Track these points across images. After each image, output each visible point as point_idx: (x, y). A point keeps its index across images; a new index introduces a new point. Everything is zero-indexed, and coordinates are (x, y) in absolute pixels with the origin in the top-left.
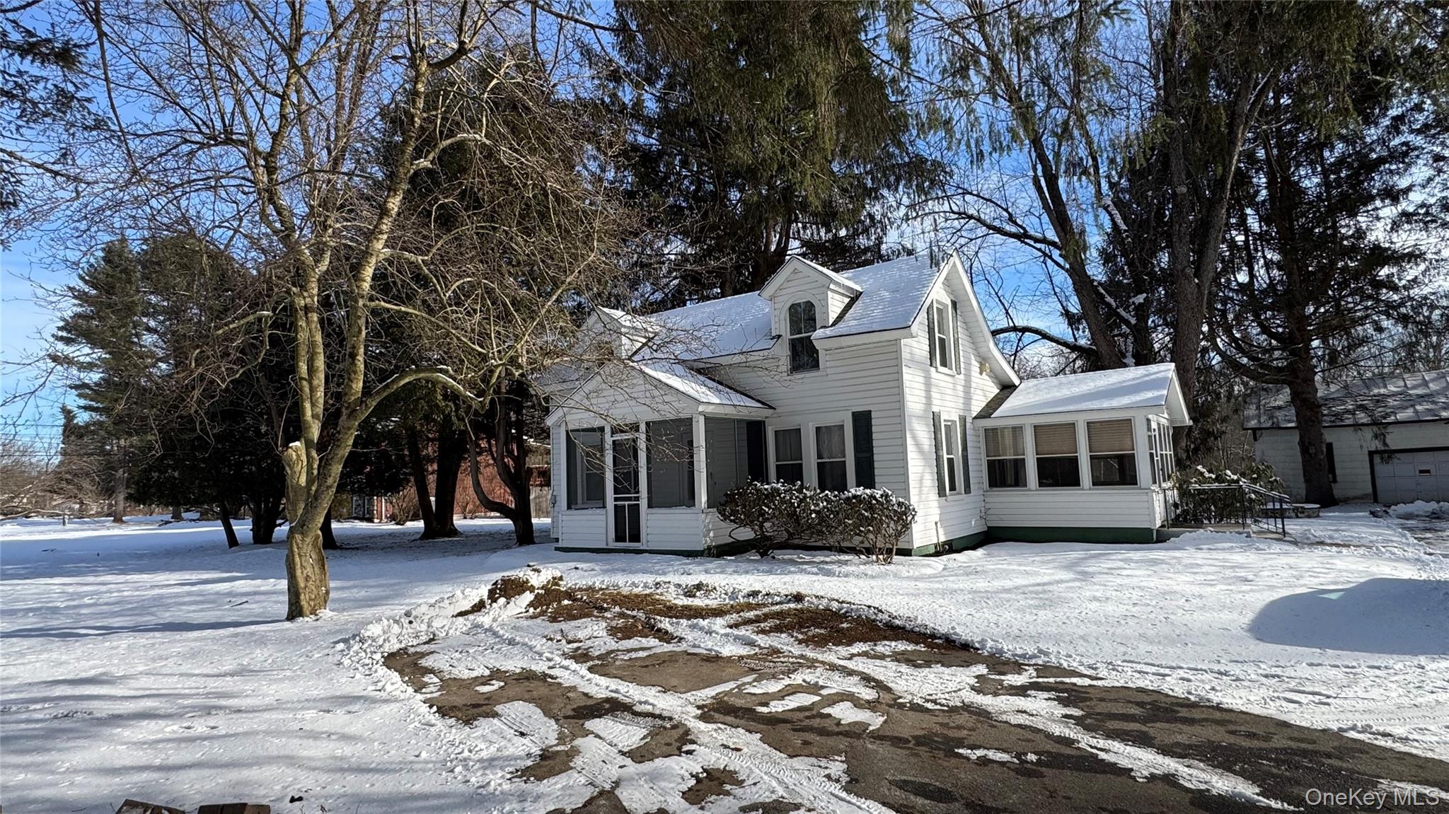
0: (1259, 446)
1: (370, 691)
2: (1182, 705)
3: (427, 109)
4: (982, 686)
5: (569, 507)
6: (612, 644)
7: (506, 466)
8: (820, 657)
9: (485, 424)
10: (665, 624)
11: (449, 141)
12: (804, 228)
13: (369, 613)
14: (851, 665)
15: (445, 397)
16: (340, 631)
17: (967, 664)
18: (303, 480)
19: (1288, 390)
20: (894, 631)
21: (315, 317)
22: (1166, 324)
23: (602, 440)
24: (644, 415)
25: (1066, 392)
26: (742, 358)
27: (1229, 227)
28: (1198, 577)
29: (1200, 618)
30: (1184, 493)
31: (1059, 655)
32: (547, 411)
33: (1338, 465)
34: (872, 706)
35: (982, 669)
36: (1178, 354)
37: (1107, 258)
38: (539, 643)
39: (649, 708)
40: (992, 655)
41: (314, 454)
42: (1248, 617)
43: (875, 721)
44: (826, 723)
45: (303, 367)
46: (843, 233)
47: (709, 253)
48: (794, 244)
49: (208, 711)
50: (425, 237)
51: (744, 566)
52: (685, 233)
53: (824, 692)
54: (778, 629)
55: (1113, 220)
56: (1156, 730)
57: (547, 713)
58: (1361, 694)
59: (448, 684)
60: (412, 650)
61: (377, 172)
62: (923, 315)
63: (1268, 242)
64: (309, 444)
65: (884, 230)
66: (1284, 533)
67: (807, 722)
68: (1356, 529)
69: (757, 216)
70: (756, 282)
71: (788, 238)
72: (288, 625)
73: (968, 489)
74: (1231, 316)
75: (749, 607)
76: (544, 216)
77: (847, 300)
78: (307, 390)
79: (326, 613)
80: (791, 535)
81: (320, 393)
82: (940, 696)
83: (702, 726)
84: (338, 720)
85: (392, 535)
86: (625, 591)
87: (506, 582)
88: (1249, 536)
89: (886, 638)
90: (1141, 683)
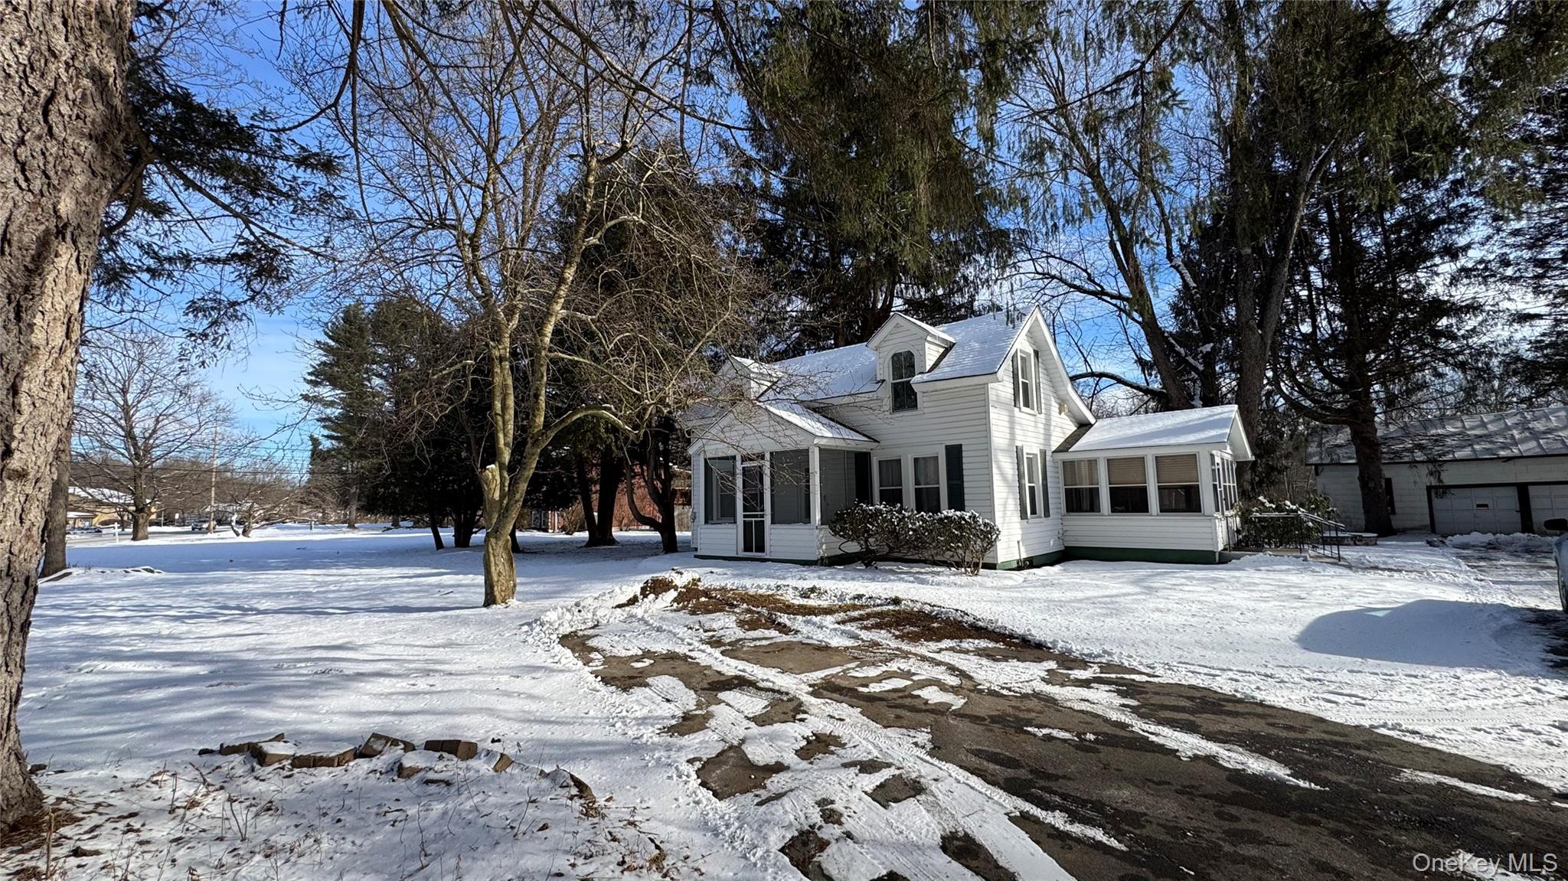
0: (1321, 480)
1: (549, 663)
2: (1228, 701)
3: (596, 196)
4: (1051, 678)
5: (706, 522)
6: (740, 634)
7: (655, 488)
8: (913, 650)
9: (639, 452)
10: (784, 619)
11: (613, 223)
12: (907, 288)
13: (546, 603)
14: (938, 657)
15: (607, 430)
16: (524, 617)
17: (1039, 660)
18: (497, 496)
19: (1348, 430)
20: (977, 630)
21: (507, 365)
22: (1233, 370)
23: (734, 467)
24: (769, 446)
25: (1137, 430)
26: (851, 399)
27: (1293, 283)
28: (1254, 594)
29: (1252, 629)
30: (1245, 519)
31: (1120, 655)
32: (689, 442)
33: (1396, 498)
34: (955, 690)
35: (1052, 665)
36: (1243, 398)
37: (1177, 311)
38: (681, 631)
39: (770, 685)
40: (1062, 654)
41: (506, 474)
42: (1297, 630)
43: (958, 702)
44: (916, 702)
45: (498, 405)
46: (940, 292)
47: (824, 310)
48: (898, 302)
49: (427, 673)
50: (592, 300)
51: (850, 574)
52: (804, 294)
53: (915, 678)
54: (878, 626)
55: (1183, 278)
56: (1202, 720)
57: (688, 685)
58: (1395, 698)
59: (608, 660)
60: (580, 633)
61: (553, 245)
62: (1008, 362)
63: (1330, 296)
64: (501, 467)
65: (976, 289)
66: (1339, 558)
67: (899, 701)
68: (1411, 556)
69: (866, 278)
70: (864, 336)
71: (892, 297)
72: (484, 610)
73: (1047, 514)
74: (1294, 363)
75: (854, 607)
76: (688, 282)
77: (942, 350)
78: (500, 423)
79: (513, 602)
80: (891, 549)
81: (511, 426)
82: (1015, 686)
83: (813, 700)
84: (525, 683)
85: (562, 542)
86: (752, 592)
87: (655, 581)
88: (1305, 560)
89: (970, 637)
90: (1193, 681)
